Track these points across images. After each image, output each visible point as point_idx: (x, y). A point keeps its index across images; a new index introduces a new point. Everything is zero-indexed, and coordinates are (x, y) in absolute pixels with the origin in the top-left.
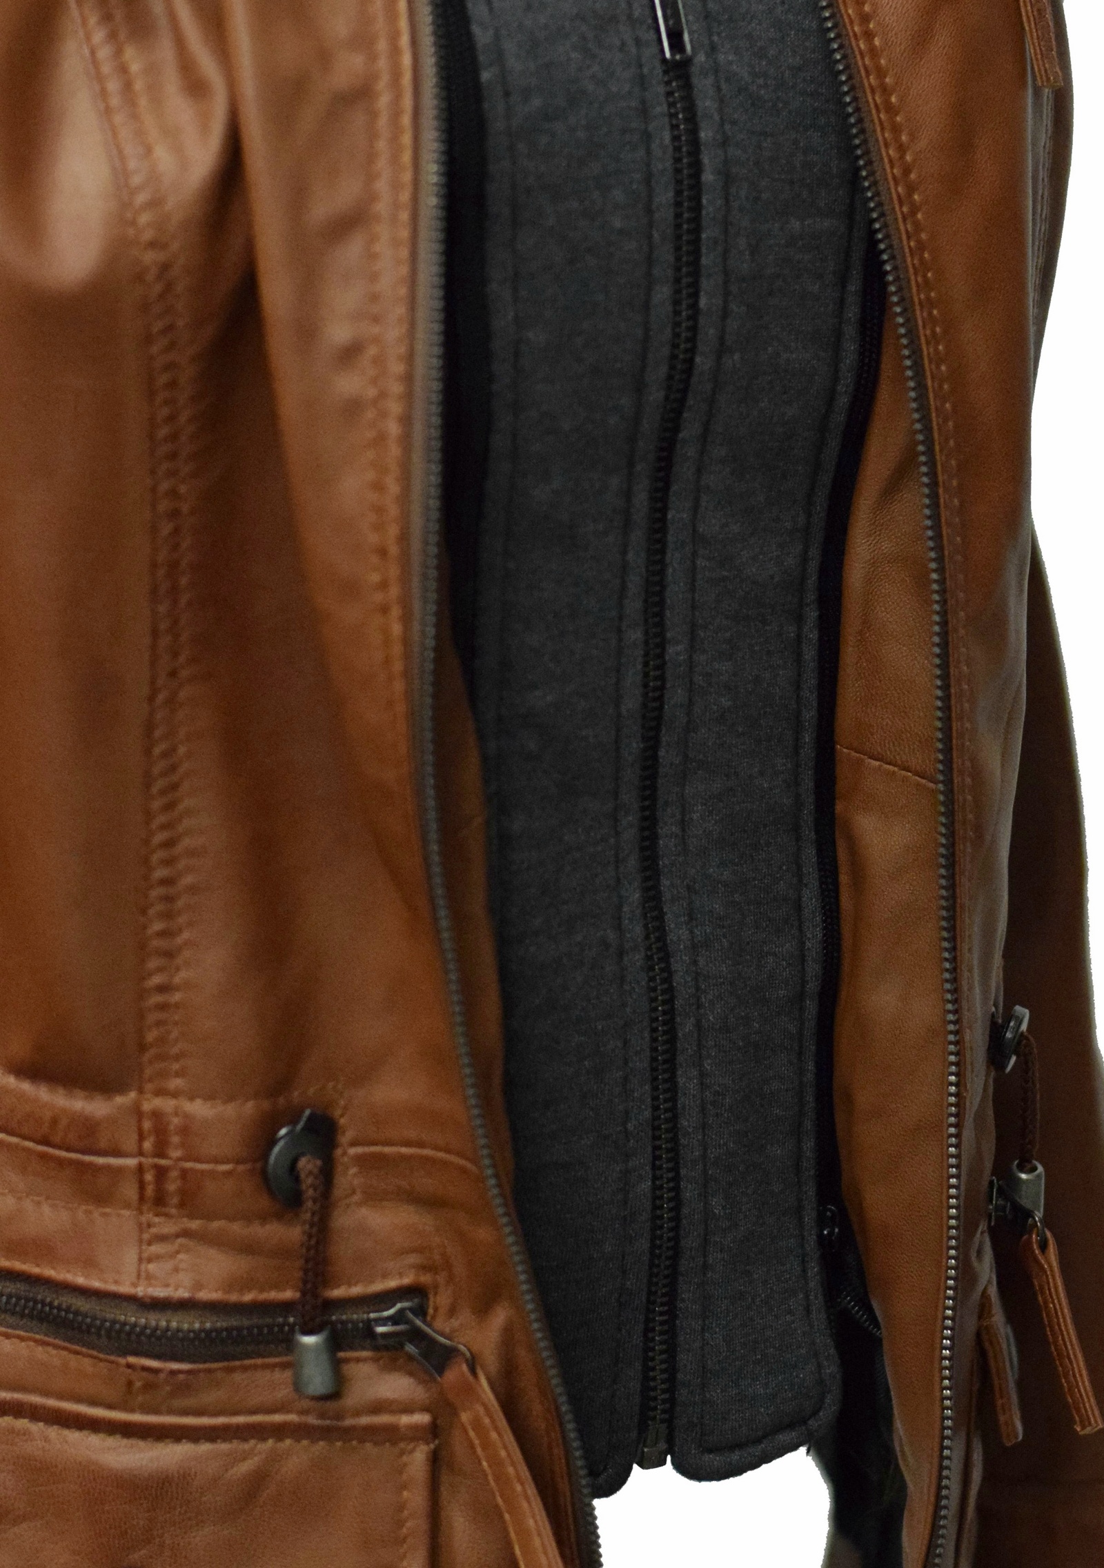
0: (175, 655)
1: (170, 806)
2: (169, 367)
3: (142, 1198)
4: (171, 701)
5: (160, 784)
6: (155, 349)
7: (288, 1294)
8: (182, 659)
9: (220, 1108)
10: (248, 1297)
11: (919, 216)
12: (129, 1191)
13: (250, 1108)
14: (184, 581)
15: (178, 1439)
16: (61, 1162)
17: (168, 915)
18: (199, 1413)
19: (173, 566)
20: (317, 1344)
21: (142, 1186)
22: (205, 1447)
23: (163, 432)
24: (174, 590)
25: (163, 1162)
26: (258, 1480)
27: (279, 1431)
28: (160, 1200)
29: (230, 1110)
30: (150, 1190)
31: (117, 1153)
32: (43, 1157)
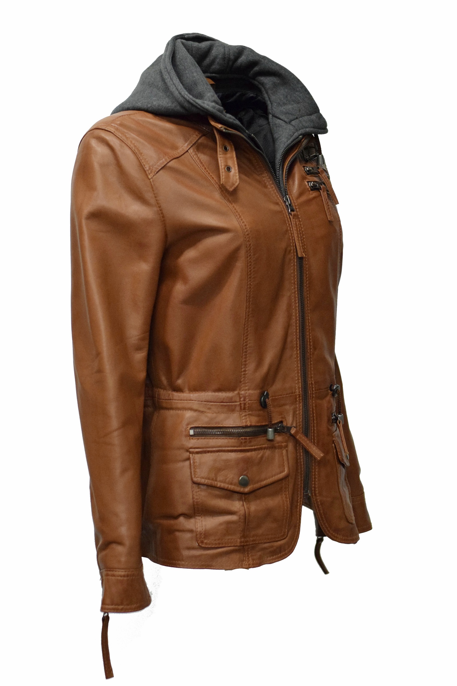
0: (249, 313)
1: (247, 339)
2: (250, 262)
3: (241, 409)
4: (248, 320)
5: (246, 334)
6: (248, 259)
7: (267, 423)
8: (250, 313)
9: (254, 391)
10: (259, 424)
11: (304, 240)
12: (238, 408)
13: (258, 391)
14: (251, 300)
15: (252, 451)
16: (225, 406)
17: (246, 358)
18: (252, 446)
19: (250, 296)
20: (271, 430)
21: (241, 407)
22: (253, 452)
23: (249, 273)
24: (249, 301)
25: (245, 402)
26: (262, 457)
27: (265, 448)
28: (244, 409)
29: (256, 392)
30: (242, 408)
31: (236, 402)
32: (222, 405)
